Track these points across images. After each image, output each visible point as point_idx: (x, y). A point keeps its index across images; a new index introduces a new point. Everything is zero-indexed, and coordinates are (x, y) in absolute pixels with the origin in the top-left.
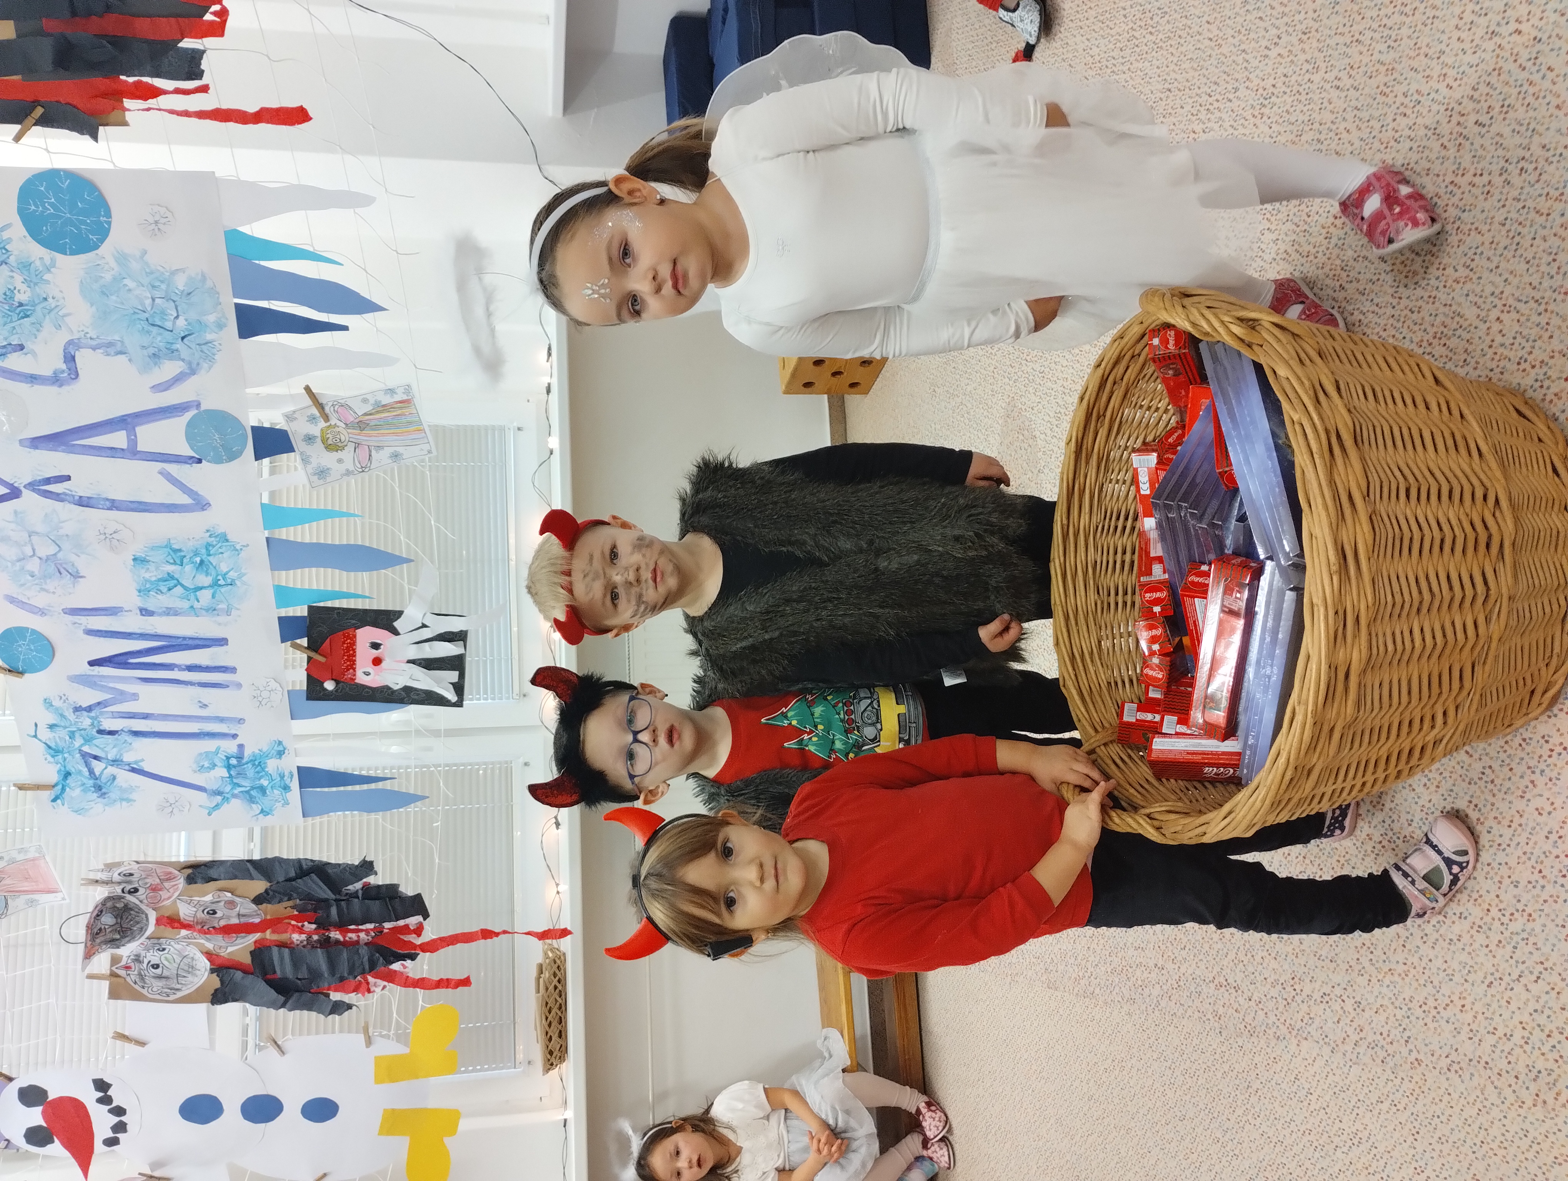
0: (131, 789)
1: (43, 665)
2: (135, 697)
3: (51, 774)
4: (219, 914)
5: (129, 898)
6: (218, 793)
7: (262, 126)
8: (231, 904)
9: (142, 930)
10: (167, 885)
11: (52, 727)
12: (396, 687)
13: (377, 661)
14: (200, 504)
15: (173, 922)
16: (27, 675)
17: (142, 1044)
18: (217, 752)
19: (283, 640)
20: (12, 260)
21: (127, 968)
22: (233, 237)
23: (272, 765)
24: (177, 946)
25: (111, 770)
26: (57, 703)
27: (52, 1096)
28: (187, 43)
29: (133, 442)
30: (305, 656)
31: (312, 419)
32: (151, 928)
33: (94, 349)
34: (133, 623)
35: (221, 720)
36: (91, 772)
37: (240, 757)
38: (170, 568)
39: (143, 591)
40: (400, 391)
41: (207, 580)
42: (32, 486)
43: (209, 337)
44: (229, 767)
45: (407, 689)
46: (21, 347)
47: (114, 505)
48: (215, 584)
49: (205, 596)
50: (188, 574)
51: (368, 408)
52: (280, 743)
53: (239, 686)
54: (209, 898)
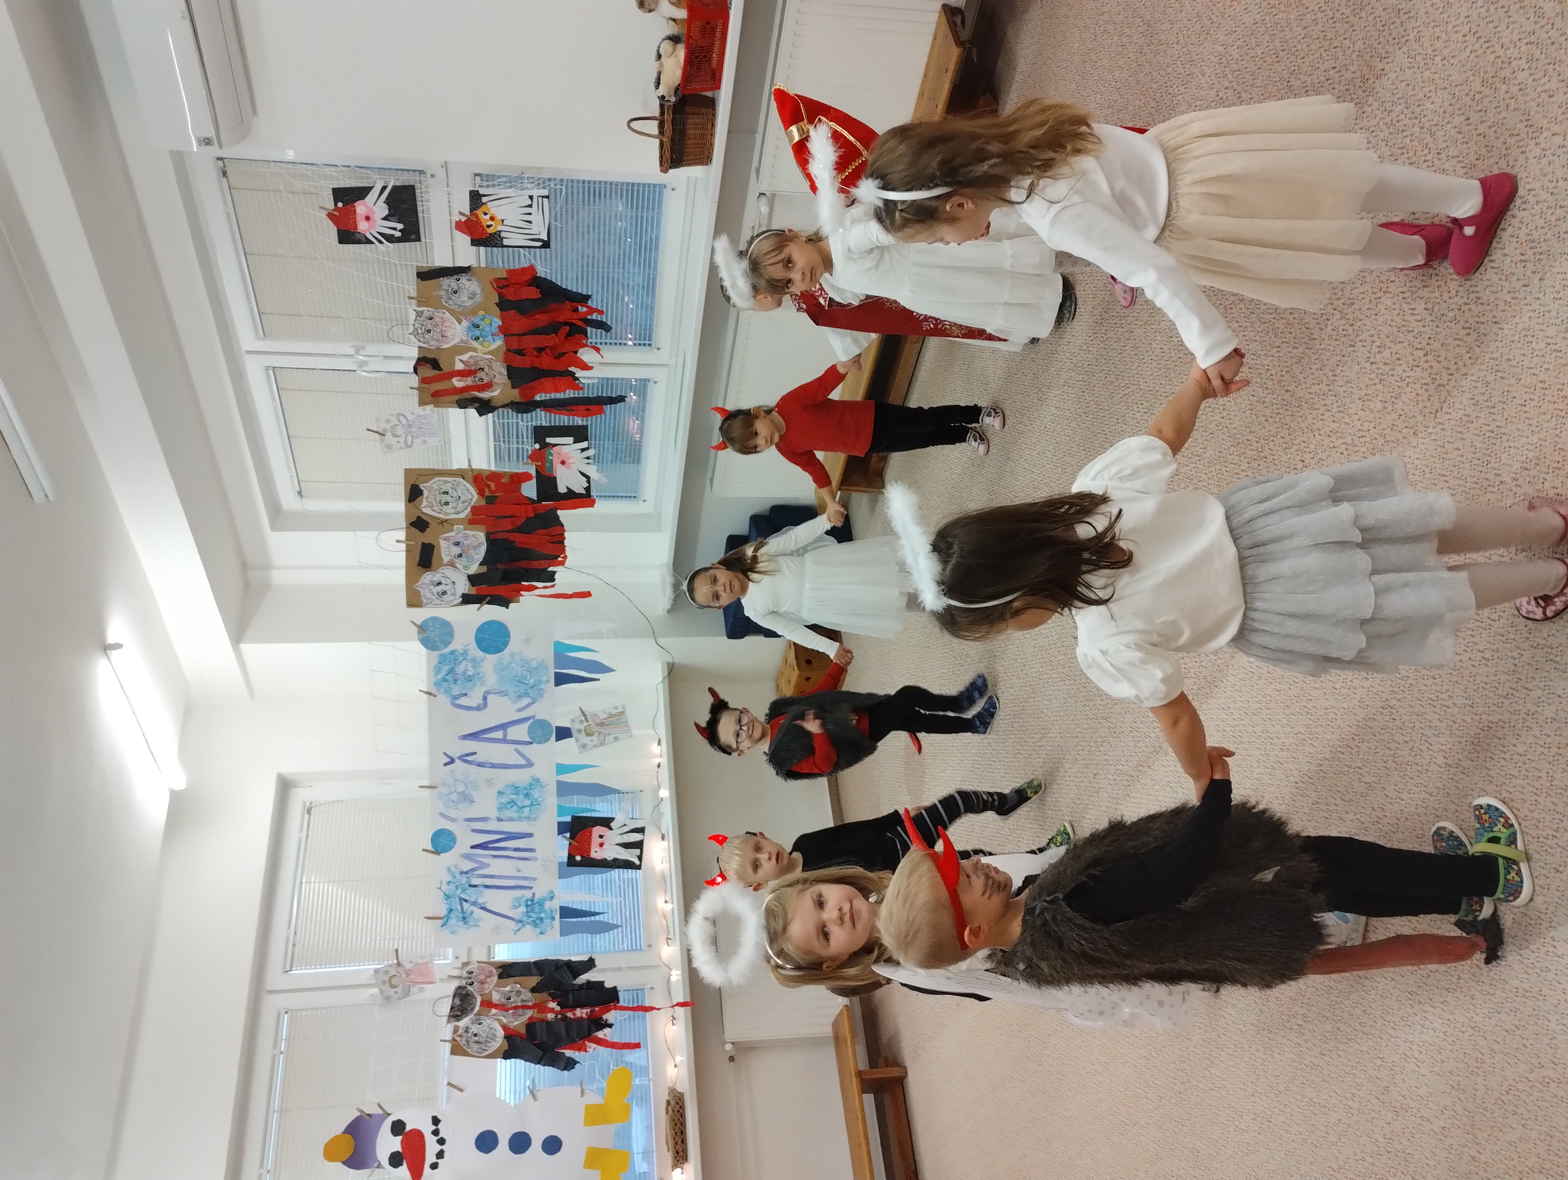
0: (478, 920)
1: (451, 848)
2: (488, 865)
3: (443, 912)
4: (512, 1000)
5: (469, 988)
6: (520, 921)
7: (573, 599)
8: (519, 993)
9: (473, 1009)
10: (489, 980)
11: (449, 883)
12: (609, 859)
13: (601, 845)
14: (530, 764)
15: (487, 1004)
16: (442, 855)
17: (461, 1090)
18: (522, 898)
19: (559, 834)
20: (468, 658)
21: (461, 1036)
22: (557, 644)
23: (548, 905)
24: (489, 1021)
25: (472, 908)
26: (453, 869)
27: (408, 1128)
28: (551, 569)
29: (505, 735)
30: (568, 842)
31: (581, 722)
32: (477, 1008)
33: (495, 694)
34: (493, 825)
35: (526, 878)
36: (462, 909)
37: (532, 900)
38: (513, 796)
39: (500, 809)
40: (620, 707)
41: (528, 802)
42: (460, 758)
43: (543, 686)
44: (527, 906)
45: (615, 860)
46: (466, 694)
47: (494, 766)
48: (532, 805)
49: (527, 810)
50: (521, 800)
51: (605, 716)
52: (552, 892)
53: (536, 859)
54: (508, 988)
